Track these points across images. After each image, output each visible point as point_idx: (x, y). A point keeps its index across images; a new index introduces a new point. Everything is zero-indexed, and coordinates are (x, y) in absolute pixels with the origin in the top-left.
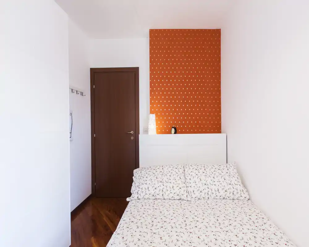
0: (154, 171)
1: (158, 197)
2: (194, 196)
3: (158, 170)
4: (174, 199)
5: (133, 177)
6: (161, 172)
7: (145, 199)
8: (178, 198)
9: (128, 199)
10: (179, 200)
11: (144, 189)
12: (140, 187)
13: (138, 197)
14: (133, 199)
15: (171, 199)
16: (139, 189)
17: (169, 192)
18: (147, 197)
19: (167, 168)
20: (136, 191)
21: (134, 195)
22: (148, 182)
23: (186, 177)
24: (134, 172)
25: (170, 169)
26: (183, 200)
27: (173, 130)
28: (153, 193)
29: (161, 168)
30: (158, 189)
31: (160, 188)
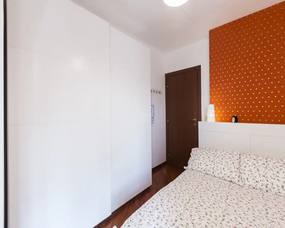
0: (208, 152)
1: (208, 172)
2: (248, 183)
3: (212, 152)
4: (225, 180)
5: (191, 154)
6: (214, 154)
7: (198, 171)
8: (229, 179)
9: (185, 167)
10: (230, 181)
11: (197, 163)
12: (194, 161)
13: (192, 168)
14: (188, 168)
15: (222, 178)
16: (193, 163)
17: (219, 172)
18: (199, 169)
19: (220, 151)
20: (191, 163)
21: (190, 166)
22: (201, 159)
23: (241, 164)
24: (192, 150)
25: (223, 153)
26: (234, 183)
27: (234, 119)
28: (204, 168)
29: (215, 151)
30: (209, 167)
31: (210, 166)
